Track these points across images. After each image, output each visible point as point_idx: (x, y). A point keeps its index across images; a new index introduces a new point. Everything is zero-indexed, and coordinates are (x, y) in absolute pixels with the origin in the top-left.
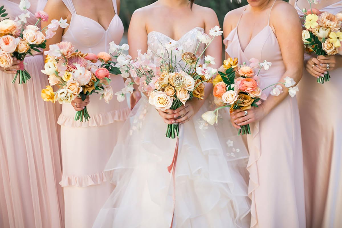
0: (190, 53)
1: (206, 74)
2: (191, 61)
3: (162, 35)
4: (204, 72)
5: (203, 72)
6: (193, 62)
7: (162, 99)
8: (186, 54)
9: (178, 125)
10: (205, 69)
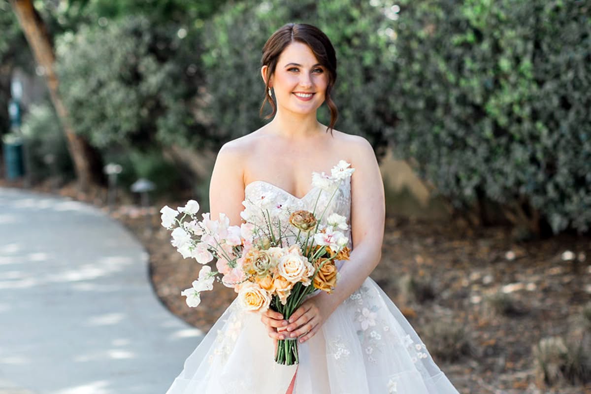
0: (303, 211)
1: (331, 244)
2: (305, 225)
3: (272, 187)
4: (328, 240)
5: (326, 240)
6: (309, 226)
7: (252, 295)
8: (296, 214)
9: (296, 341)
10: (330, 235)
